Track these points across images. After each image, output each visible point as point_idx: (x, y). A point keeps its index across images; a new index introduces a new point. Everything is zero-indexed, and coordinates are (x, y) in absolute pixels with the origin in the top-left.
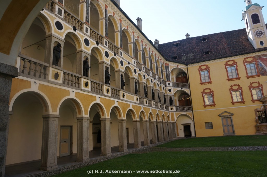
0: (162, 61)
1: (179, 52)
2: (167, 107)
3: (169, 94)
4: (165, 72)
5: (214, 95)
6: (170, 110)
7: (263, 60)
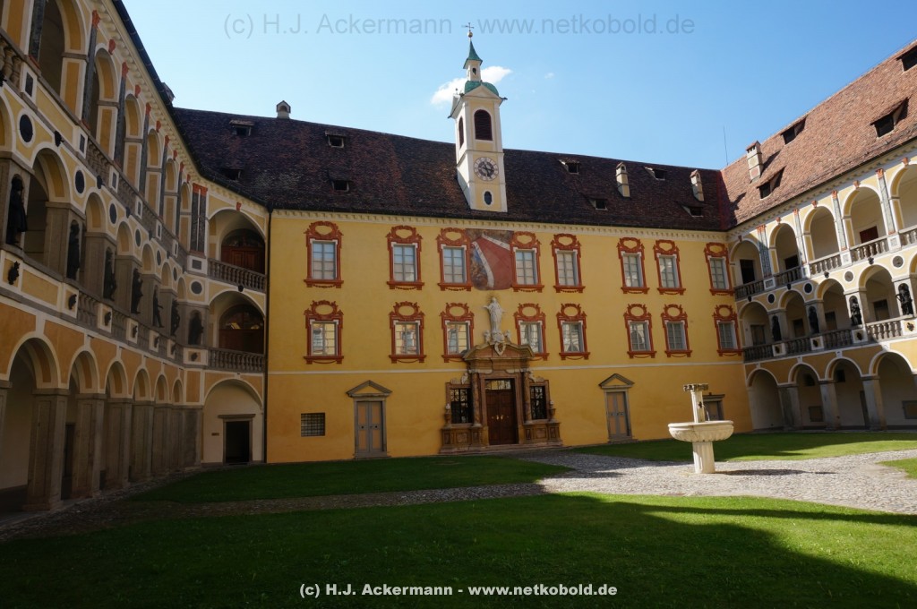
0: (185, 172)
1: (248, 156)
2: (177, 349)
3: (192, 300)
4: (187, 214)
5: (342, 327)
6: (186, 360)
7: (484, 244)
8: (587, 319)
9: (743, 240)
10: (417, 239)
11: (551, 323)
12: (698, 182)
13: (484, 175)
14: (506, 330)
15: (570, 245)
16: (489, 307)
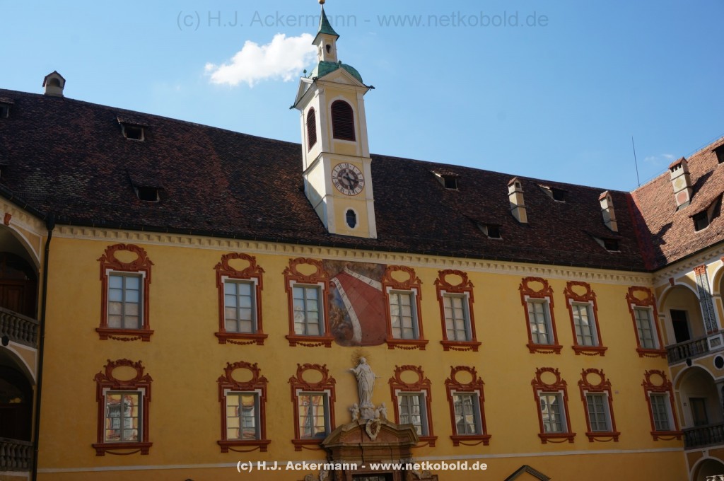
5: (149, 399)
7: (347, 282)
8: (486, 388)
9: (676, 283)
10: (257, 272)
11: (439, 392)
12: (609, 207)
13: (346, 187)
14: (380, 405)
15: (460, 285)
16: (357, 371)
